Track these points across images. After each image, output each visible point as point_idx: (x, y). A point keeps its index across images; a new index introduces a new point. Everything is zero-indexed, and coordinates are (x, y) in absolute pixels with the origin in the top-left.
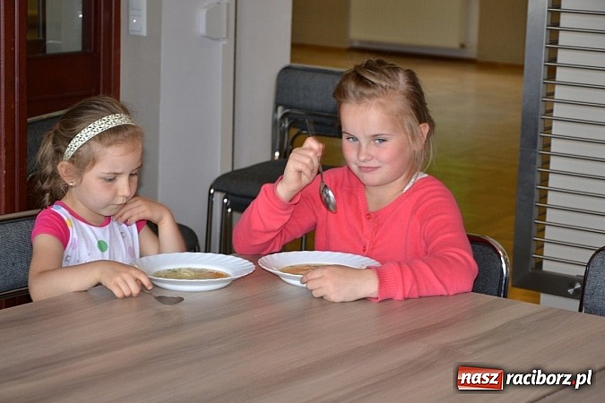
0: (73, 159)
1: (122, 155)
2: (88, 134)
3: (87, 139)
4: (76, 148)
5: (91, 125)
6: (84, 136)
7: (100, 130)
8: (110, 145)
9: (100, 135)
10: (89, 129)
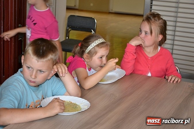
0: (89, 53)
1: (105, 51)
2: (94, 45)
3: (94, 46)
4: (90, 49)
5: (95, 42)
6: (93, 45)
7: (98, 43)
8: (101, 47)
9: (98, 45)
10: (94, 43)
